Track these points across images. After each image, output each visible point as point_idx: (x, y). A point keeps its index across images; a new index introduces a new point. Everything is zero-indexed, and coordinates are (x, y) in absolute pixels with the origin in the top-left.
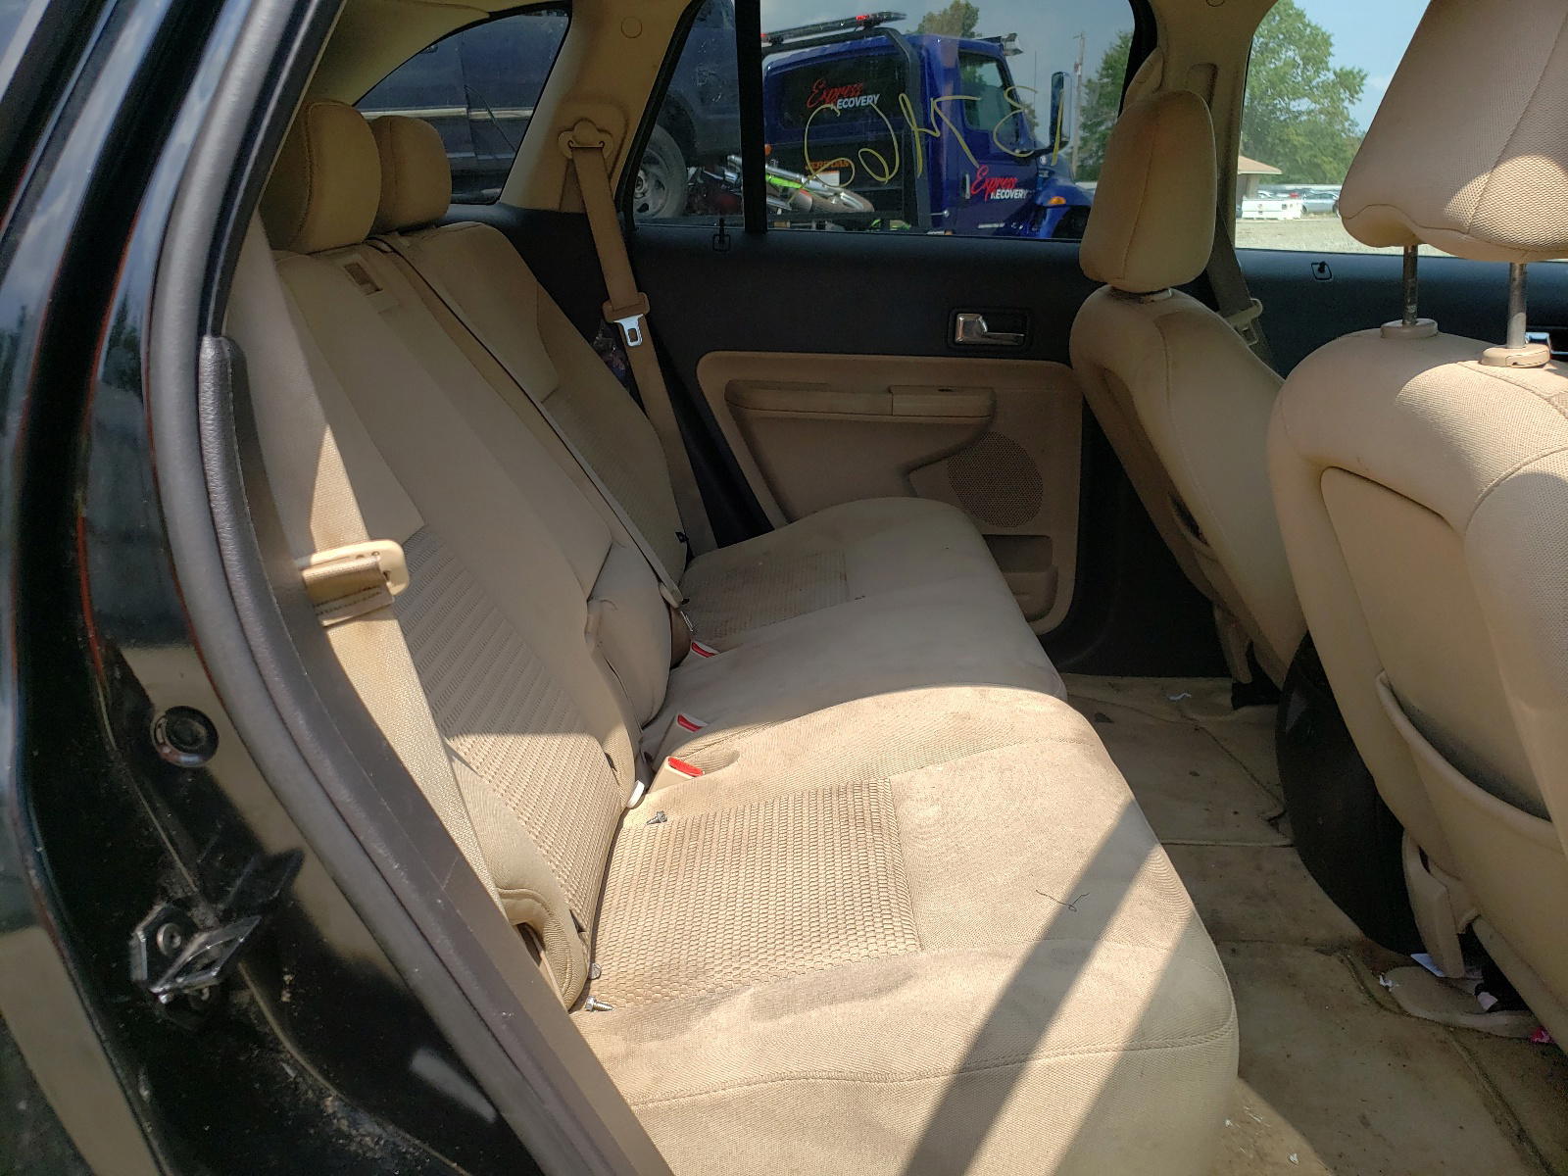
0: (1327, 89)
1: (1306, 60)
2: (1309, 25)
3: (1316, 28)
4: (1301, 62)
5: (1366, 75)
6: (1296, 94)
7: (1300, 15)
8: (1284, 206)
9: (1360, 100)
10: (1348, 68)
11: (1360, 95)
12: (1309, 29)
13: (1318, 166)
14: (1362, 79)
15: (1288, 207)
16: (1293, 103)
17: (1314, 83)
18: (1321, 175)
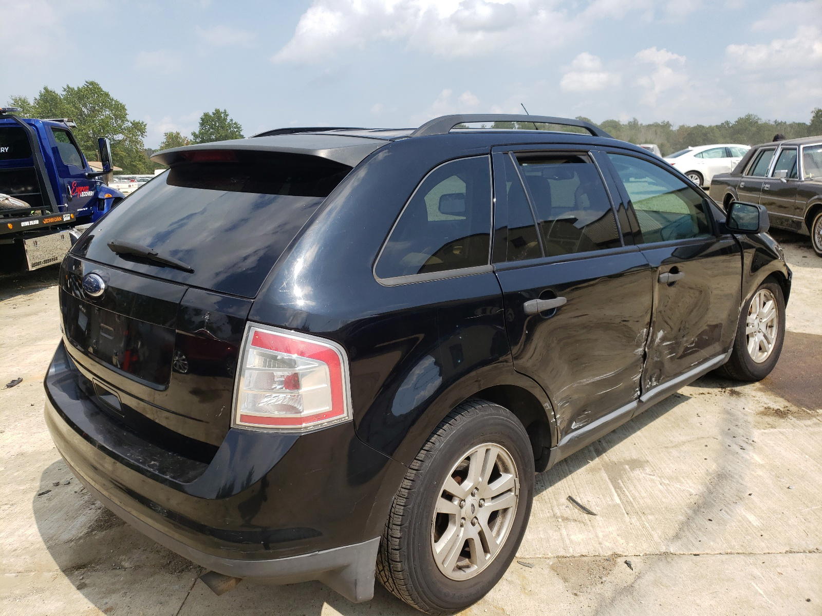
0: (129, 130)
1: (116, 117)
2: (113, 100)
3: (116, 101)
4: (114, 117)
5: (146, 124)
6: (116, 132)
7: (107, 95)
8: (130, 186)
9: (146, 136)
10: (137, 121)
11: (146, 134)
12: (113, 102)
13: (135, 166)
14: (145, 126)
15: (132, 187)
16: (115, 136)
17: (123, 127)
18: (138, 170)
